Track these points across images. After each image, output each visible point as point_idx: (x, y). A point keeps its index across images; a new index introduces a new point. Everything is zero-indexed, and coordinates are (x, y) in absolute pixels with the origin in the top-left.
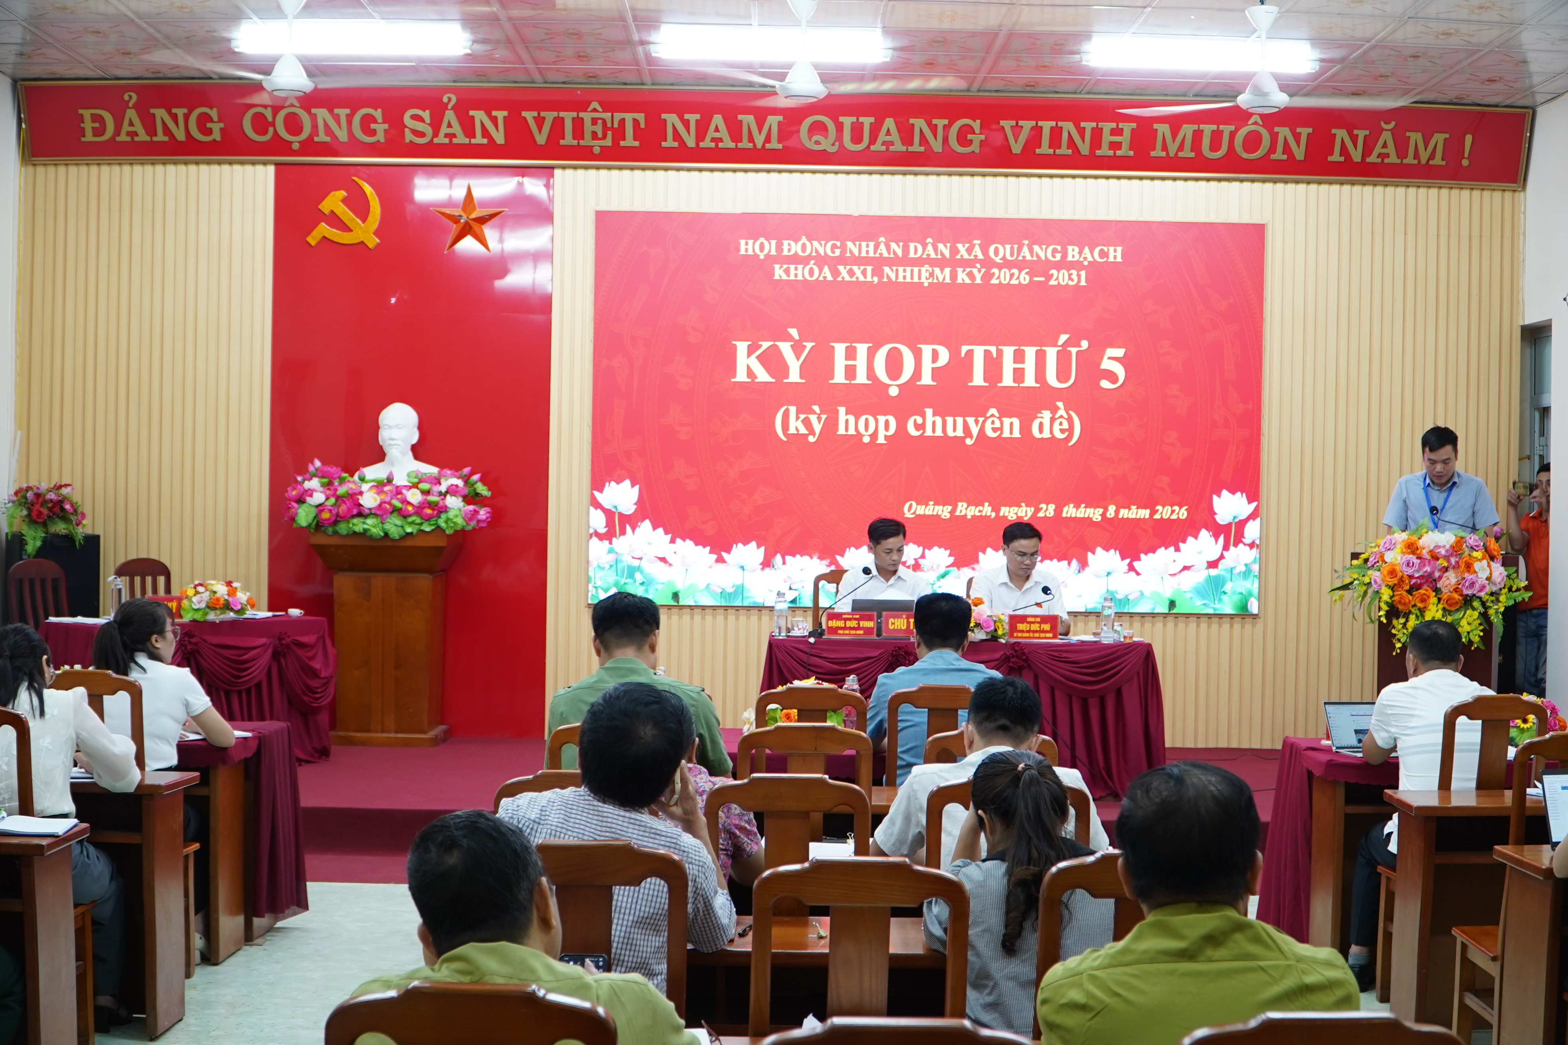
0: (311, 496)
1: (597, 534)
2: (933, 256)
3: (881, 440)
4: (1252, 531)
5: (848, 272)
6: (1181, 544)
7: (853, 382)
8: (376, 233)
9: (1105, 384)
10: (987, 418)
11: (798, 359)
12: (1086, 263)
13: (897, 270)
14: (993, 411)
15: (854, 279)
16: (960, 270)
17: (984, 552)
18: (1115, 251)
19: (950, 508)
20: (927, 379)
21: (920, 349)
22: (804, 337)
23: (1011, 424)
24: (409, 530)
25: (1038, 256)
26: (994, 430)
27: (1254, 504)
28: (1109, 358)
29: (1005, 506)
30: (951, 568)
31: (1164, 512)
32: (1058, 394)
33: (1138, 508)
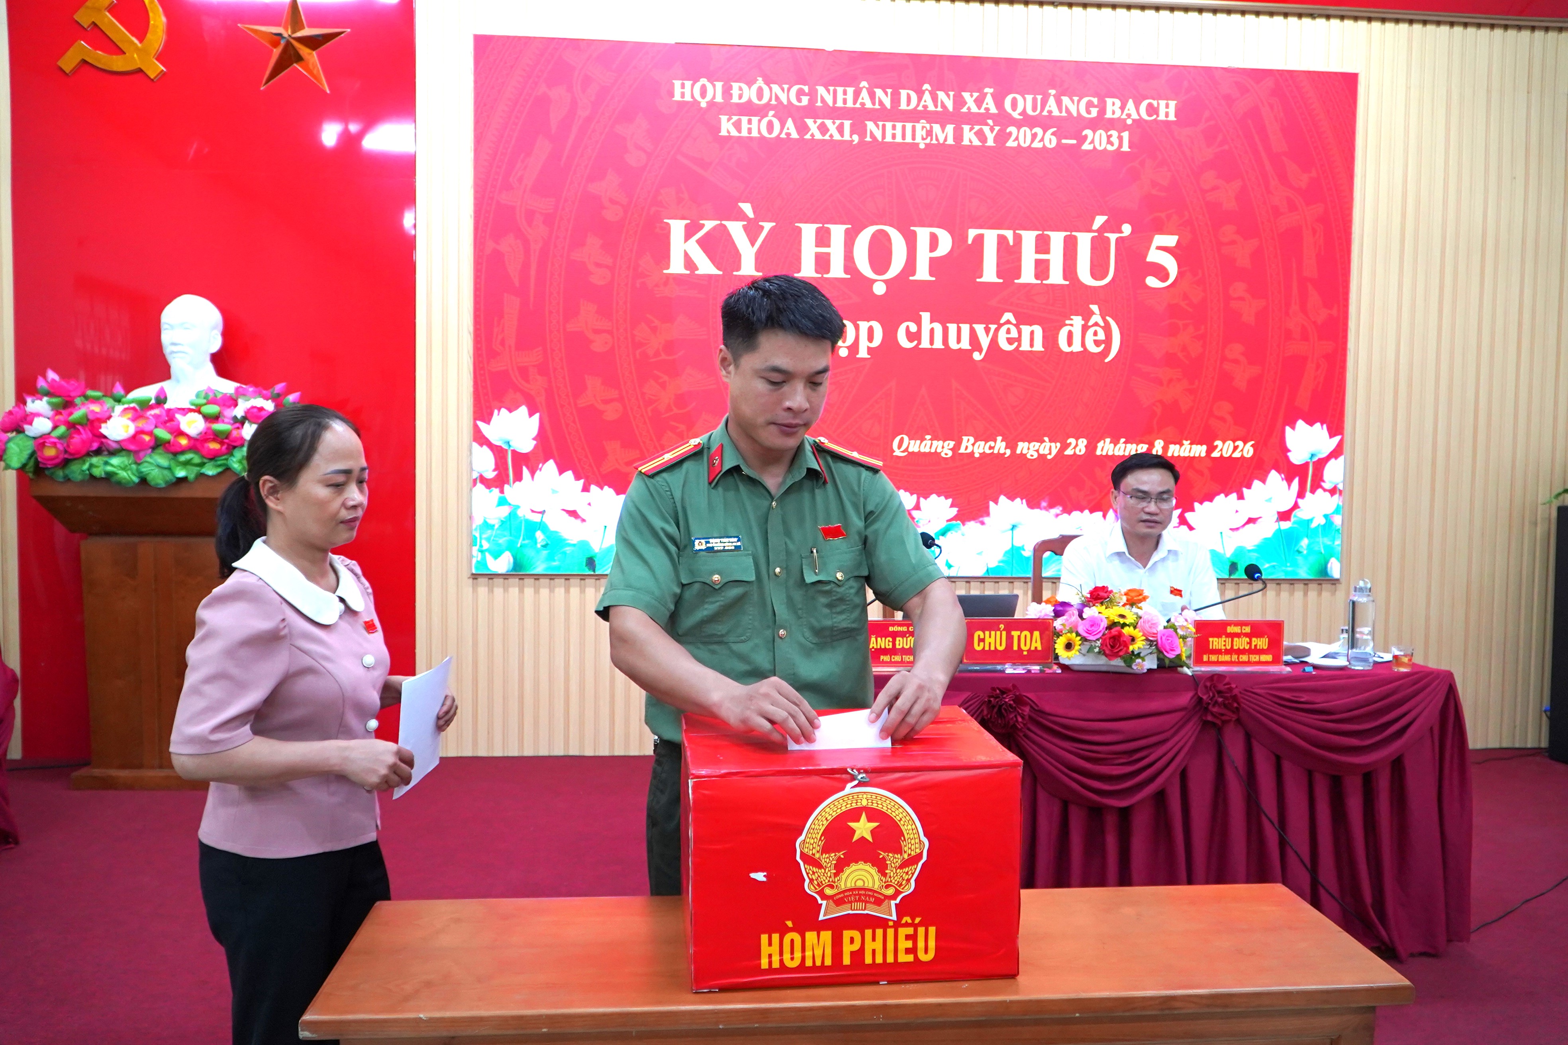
0: (31, 423)
1: (483, 480)
2: (931, 108)
3: (863, 353)
4: (1334, 473)
5: (819, 128)
6: (1245, 490)
7: (825, 276)
8: (161, 57)
9: (1152, 282)
10: (1000, 326)
11: (753, 244)
12: (1129, 122)
13: (884, 126)
14: (1008, 316)
15: (827, 137)
16: (966, 128)
17: (996, 502)
18: (1167, 106)
19: (952, 444)
20: (923, 273)
21: (914, 233)
22: (761, 214)
23: (1032, 333)
24: (181, 473)
25: (1067, 110)
26: (1010, 341)
27: (1338, 438)
28: (1159, 248)
29: (1024, 441)
30: (954, 522)
31: (1224, 449)
32: (1092, 294)
33: (1191, 444)
